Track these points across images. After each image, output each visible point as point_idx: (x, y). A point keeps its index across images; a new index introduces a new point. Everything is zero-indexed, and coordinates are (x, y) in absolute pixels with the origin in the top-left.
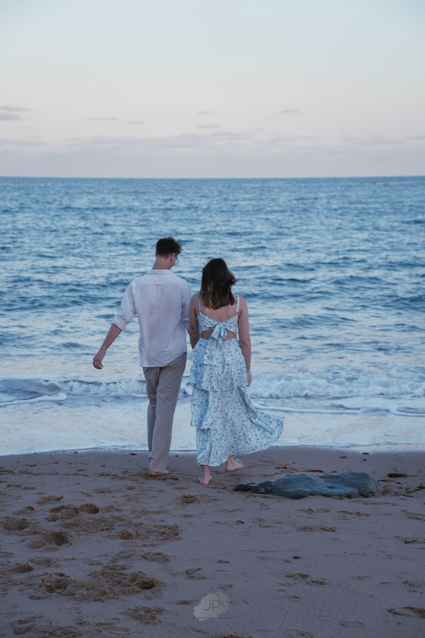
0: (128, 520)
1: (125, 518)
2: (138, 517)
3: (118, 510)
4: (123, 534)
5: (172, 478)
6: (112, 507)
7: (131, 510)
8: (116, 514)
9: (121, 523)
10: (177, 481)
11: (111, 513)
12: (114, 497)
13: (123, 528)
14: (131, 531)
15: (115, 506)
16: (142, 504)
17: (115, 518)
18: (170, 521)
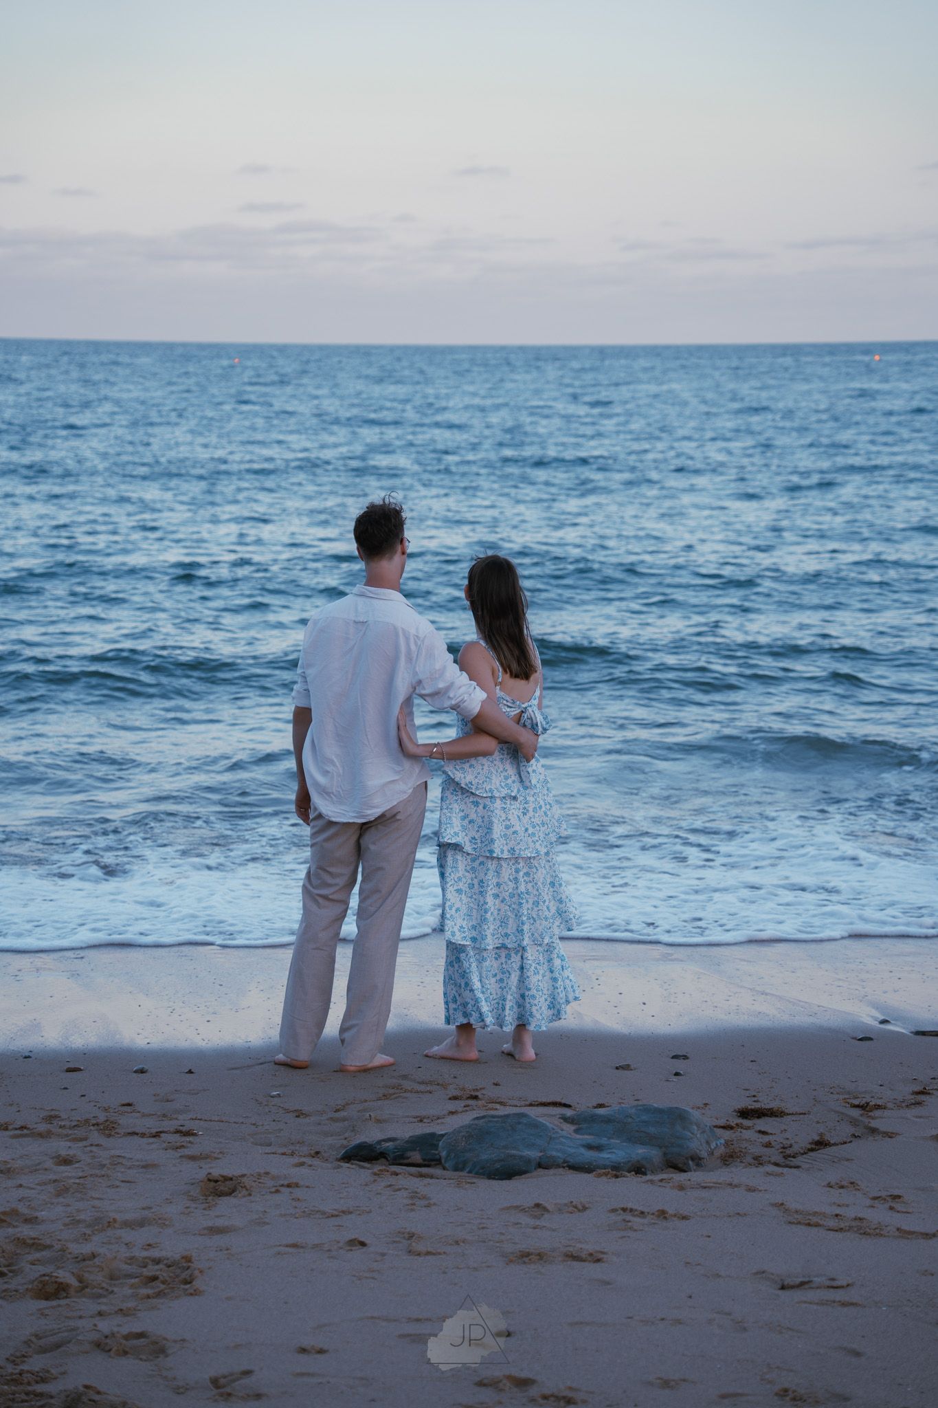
0: (57, 1247)
1: (48, 1242)
2: (86, 1238)
3: (30, 1220)
4: (44, 1284)
5: (177, 1132)
6: (14, 1212)
7: (67, 1220)
8: (26, 1231)
9: (38, 1255)
10: (191, 1139)
11: (10, 1230)
12: (21, 1186)
13: (42, 1269)
14: (64, 1276)
15: (23, 1209)
16: (97, 1203)
17: (21, 1242)
18: (171, 1246)
